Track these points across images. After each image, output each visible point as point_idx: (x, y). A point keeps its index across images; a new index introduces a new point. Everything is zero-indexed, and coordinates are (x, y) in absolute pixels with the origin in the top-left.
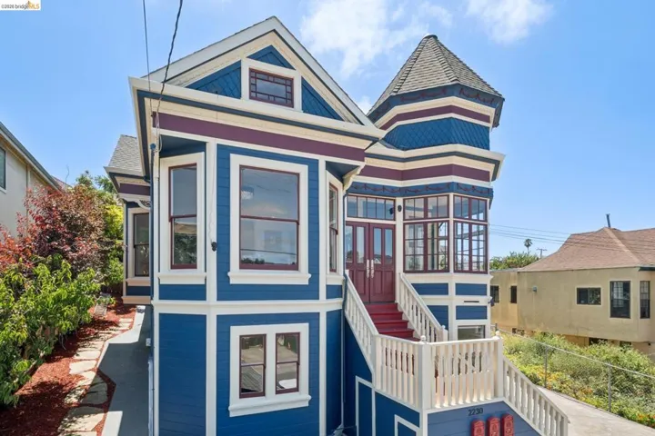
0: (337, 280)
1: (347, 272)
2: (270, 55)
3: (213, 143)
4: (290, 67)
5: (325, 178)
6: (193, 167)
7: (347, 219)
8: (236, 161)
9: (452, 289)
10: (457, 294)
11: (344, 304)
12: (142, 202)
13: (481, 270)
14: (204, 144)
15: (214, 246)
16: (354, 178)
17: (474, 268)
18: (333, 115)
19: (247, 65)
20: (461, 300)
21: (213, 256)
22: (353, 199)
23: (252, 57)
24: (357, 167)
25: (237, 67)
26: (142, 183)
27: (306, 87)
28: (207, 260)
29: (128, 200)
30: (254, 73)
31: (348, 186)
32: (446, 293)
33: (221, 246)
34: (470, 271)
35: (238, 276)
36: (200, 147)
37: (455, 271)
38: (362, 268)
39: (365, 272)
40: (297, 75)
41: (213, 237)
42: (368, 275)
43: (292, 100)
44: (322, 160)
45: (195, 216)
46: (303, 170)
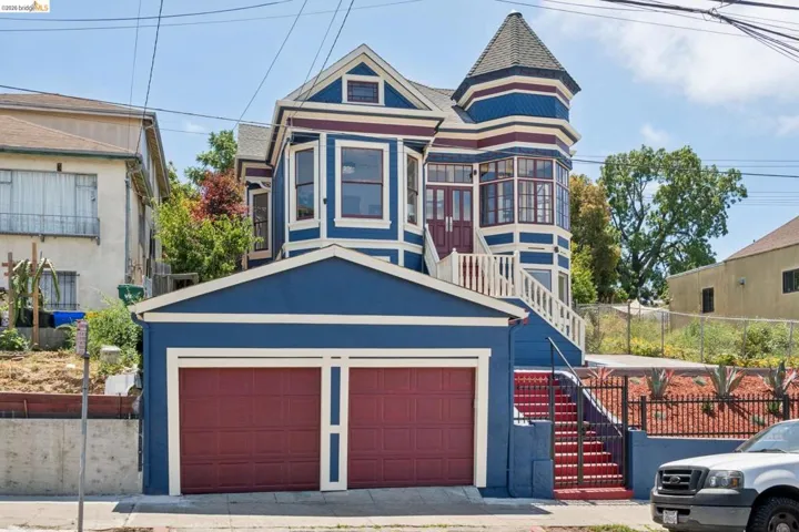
0: (417, 230)
1: (427, 226)
2: (362, 69)
3: (323, 135)
4: (377, 75)
5: (403, 152)
6: (311, 150)
7: (427, 183)
8: (339, 144)
9: (517, 237)
10: (521, 241)
11: (424, 250)
12: (263, 183)
13: (547, 221)
14: (318, 135)
15: (325, 201)
16: (429, 150)
17: (539, 220)
18: (410, 106)
19: (346, 78)
20: (527, 247)
21: (324, 207)
22: (434, 168)
23: (349, 73)
24: (428, 141)
25: (339, 81)
26: (264, 166)
27: (387, 87)
28: (320, 210)
29: (252, 182)
30: (350, 83)
31: (426, 156)
32: (512, 241)
33: (330, 201)
34: (536, 222)
35: (340, 222)
36: (316, 137)
37: (519, 222)
38: (442, 224)
39: (444, 227)
40: (380, 80)
41: (324, 195)
42: (447, 230)
43: (377, 98)
44: (400, 137)
45: (312, 183)
46: (385, 147)
